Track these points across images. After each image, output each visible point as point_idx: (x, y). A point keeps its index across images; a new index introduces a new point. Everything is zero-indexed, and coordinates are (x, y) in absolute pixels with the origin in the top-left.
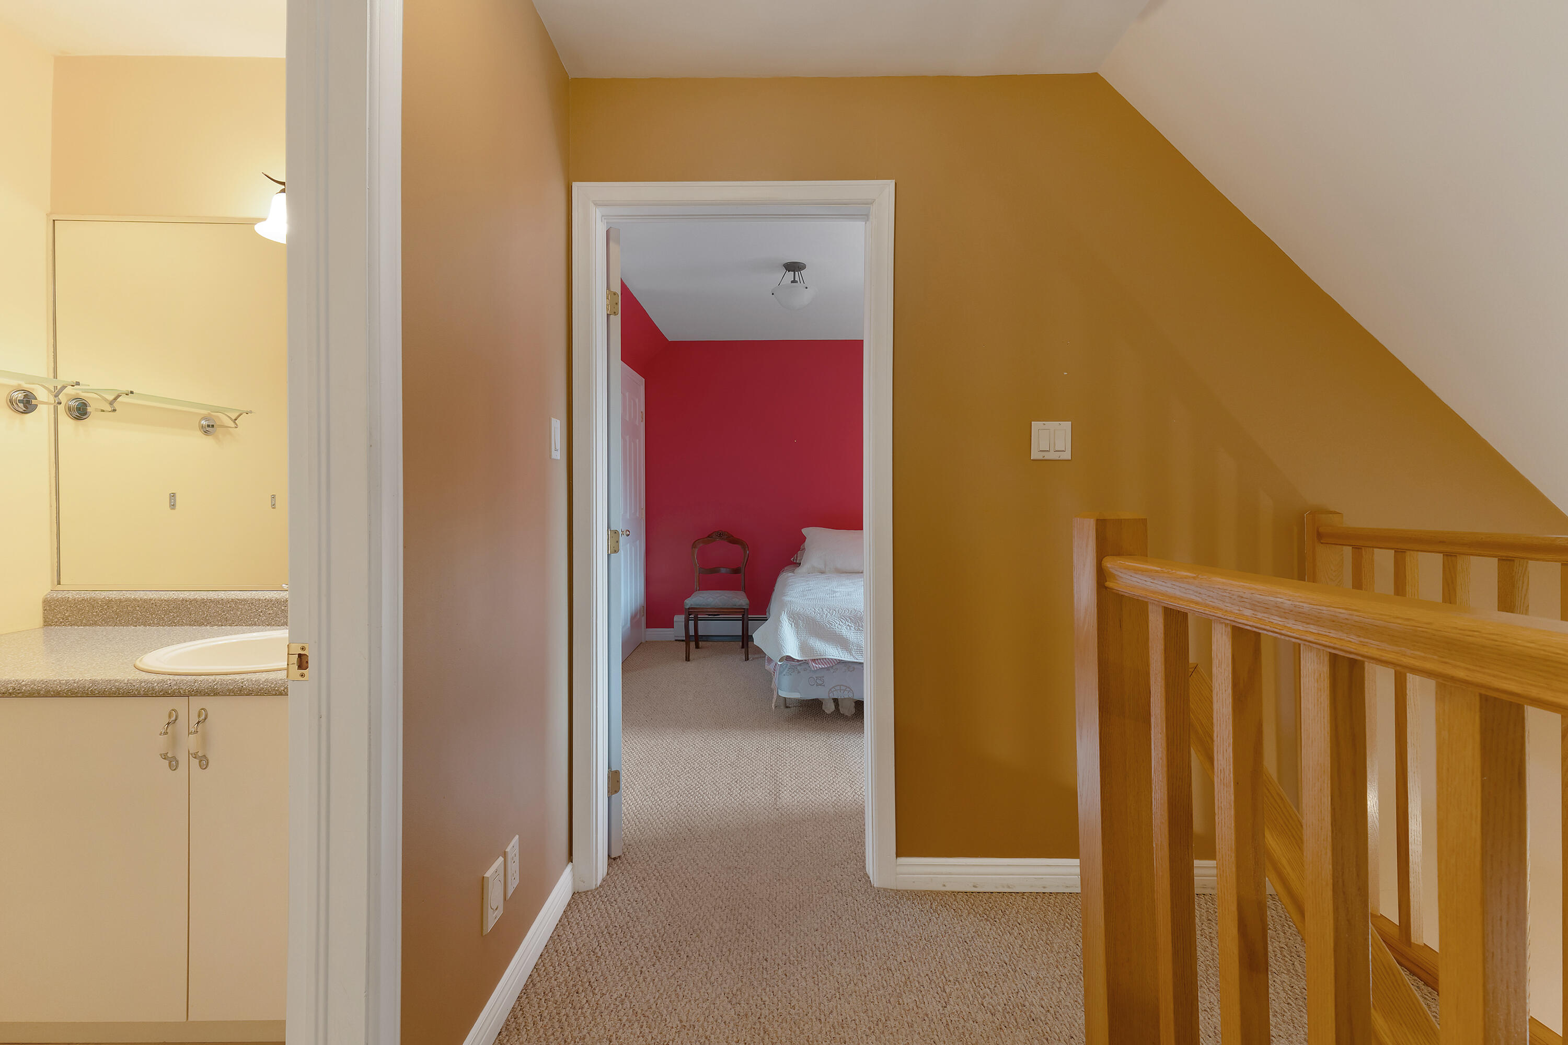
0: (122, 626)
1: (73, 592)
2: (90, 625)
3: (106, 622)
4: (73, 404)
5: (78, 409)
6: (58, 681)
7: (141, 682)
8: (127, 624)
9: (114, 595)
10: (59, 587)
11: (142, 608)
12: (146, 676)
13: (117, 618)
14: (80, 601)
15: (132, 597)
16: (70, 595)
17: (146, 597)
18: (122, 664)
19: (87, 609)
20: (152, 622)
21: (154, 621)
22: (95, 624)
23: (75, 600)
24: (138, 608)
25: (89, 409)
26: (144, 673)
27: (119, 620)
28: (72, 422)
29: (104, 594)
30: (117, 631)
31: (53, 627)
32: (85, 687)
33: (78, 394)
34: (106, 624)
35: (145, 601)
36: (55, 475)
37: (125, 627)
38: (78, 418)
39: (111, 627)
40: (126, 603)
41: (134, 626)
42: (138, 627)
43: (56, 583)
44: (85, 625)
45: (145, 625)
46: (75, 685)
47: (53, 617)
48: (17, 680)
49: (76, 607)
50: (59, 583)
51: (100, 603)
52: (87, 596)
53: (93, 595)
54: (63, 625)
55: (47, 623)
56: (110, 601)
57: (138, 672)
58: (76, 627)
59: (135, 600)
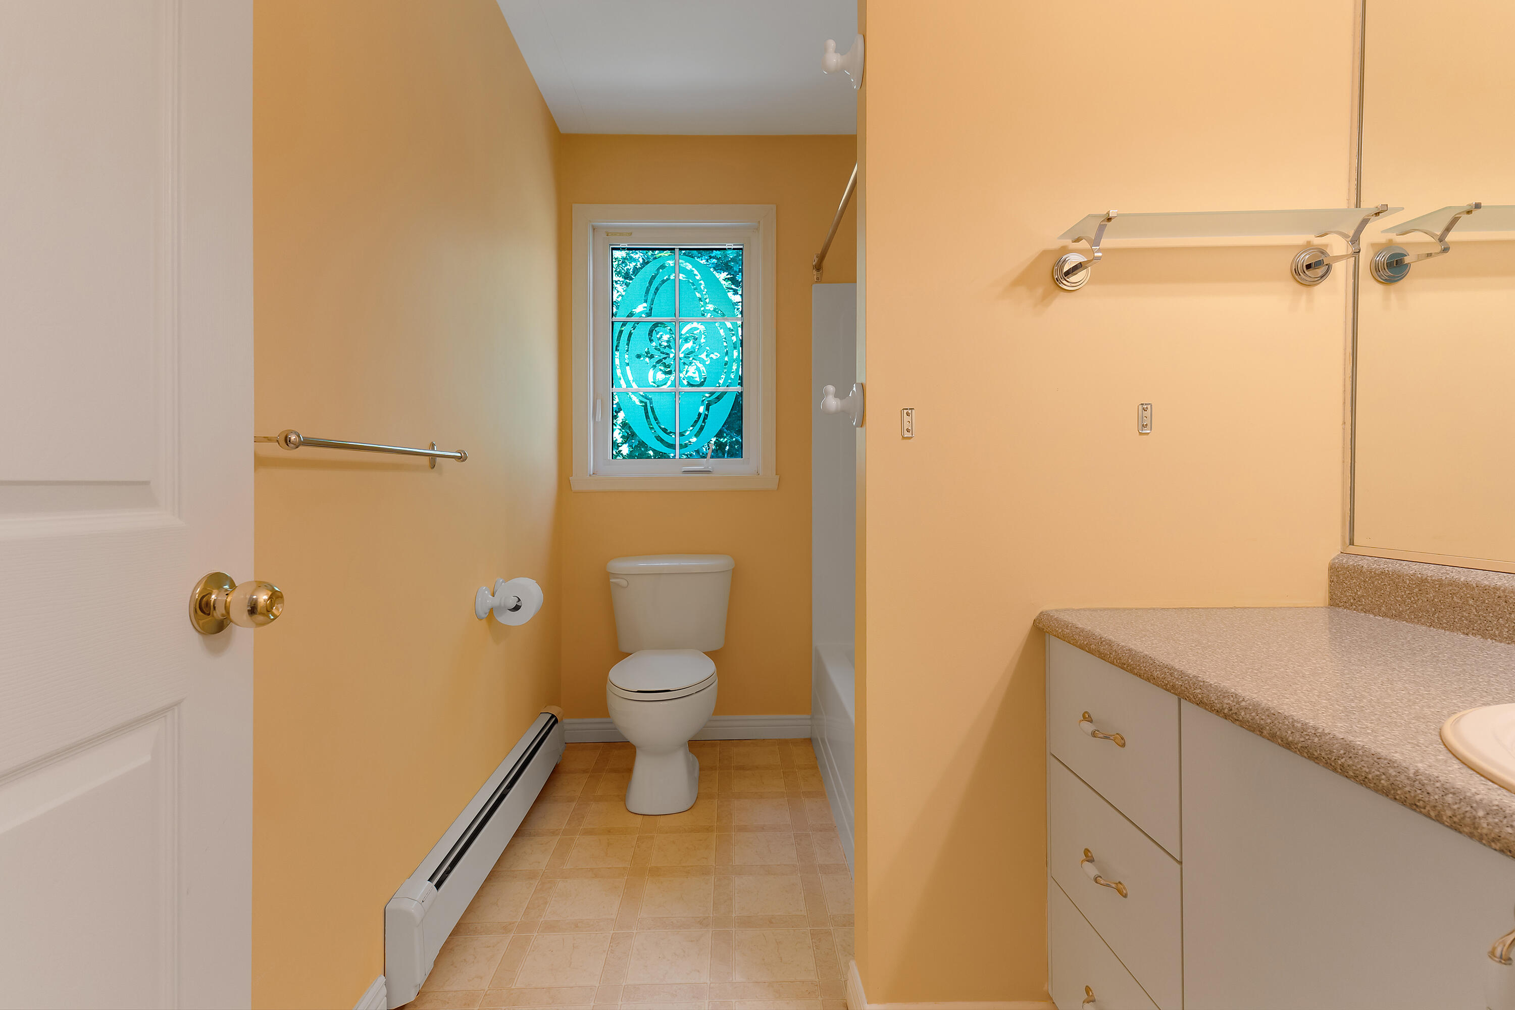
0: (1442, 628)
1: (1370, 558)
2: (1392, 617)
3: (1416, 616)
4: (1383, 258)
5: (1389, 265)
6: (1291, 720)
7: (1446, 791)
8: (1451, 627)
9: (1430, 572)
10: (1352, 549)
11: (1478, 603)
12: (1458, 777)
13: (1434, 614)
14: (1379, 575)
15: (1462, 580)
16: (1364, 563)
17: (1486, 583)
18: (1417, 718)
19: (1388, 590)
20: (1497, 632)
21: (1501, 632)
22: (1399, 616)
23: (1371, 572)
24: (1471, 602)
25: (1407, 260)
26: (1456, 765)
27: (1438, 618)
28: (1379, 287)
29: (1415, 567)
30: (1433, 637)
31: (1340, 609)
32: (1331, 752)
33: (1391, 241)
34: (1416, 621)
35: (1485, 589)
36: (1351, 374)
37: (1447, 633)
38: (1389, 281)
39: (1424, 628)
40: (1451, 588)
41: (1464, 633)
42: (1471, 637)
43: (1348, 542)
44: (1385, 615)
45: (1484, 636)
46: (1316, 740)
47: (1342, 593)
48: (1236, 695)
49: (1373, 583)
50: (1352, 543)
51: (1408, 582)
52: (1390, 567)
53: (1397, 566)
54: (1354, 610)
55: (1334, 602)
56: (1424, 580)
57: (1443, 755)
58: (1371, 616)
59: (1467, 585)
